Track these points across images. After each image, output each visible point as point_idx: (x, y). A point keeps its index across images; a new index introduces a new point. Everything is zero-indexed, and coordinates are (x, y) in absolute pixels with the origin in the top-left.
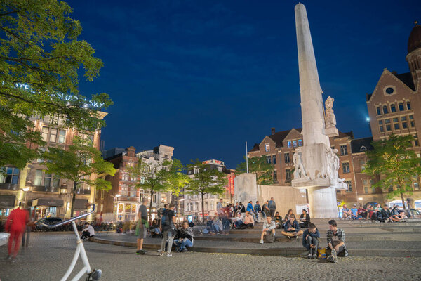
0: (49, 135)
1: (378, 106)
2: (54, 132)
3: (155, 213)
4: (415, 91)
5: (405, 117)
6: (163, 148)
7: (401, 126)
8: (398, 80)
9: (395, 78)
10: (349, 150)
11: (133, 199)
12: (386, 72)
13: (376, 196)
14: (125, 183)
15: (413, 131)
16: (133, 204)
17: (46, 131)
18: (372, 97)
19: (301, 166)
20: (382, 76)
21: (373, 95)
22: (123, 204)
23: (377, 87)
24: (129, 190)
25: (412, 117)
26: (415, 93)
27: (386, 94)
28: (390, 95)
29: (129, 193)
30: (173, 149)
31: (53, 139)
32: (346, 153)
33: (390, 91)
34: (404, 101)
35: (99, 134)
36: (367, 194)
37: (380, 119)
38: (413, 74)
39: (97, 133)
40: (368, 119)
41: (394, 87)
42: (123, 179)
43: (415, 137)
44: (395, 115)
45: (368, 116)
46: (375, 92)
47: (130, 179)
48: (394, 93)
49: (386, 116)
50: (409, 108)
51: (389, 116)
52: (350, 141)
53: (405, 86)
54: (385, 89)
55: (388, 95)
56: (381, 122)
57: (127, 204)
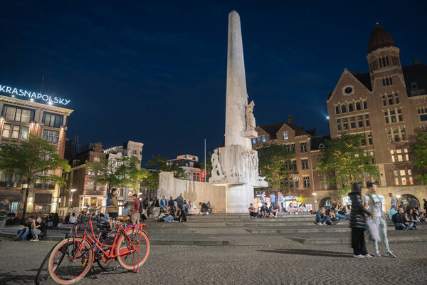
0: (11, 132)
1: (336, 105)
2: (16, 128)
3: (122, 206)
4: (371, 90)
5: (361, 116)
6: (131, 144)
7: (357, 125)
8: (356, 80)
9: (354, 78)
10: (309, 148)
11: (99, 193)
12: (346, 72)
13: (332, 191)
14: (91, 177)
15: (367, 129)
16: (99, 197)
17: (8, 127)
18: (332, 97)
19: (219, 166)
20: (342, 76)
21: (333, 94)
22: (89, 198)
23: (337, 86)
24: (95, 184)
25: (367, 116)
26: (371, 93)
27: (344, 94)
28: (349, 95)
29: (95, 188)
30: (142, 145)
31: (15, 135)
32: (306, 151)
33: (348, 90)
34: (361, 101)
35: (65, 131)
36: (323, 189)
37: (339, 118)
38: (371, 75)
39: (62, 129)
40: (328, 118)
41: (352, 87)
42: (89, 173)
43: (369, 136)
44: (352, 114)
45: (327, 115)
46: (335, 91)
47: (96, 174)
48: (353, 93)
49: (344, 115)
50: (365, 108)
51: (347, 115)
52: (309, 139)
53: (363, 86)
54: (344, 89)
55: (346, 94)
56: (339, 121)
57: (92, 198)
